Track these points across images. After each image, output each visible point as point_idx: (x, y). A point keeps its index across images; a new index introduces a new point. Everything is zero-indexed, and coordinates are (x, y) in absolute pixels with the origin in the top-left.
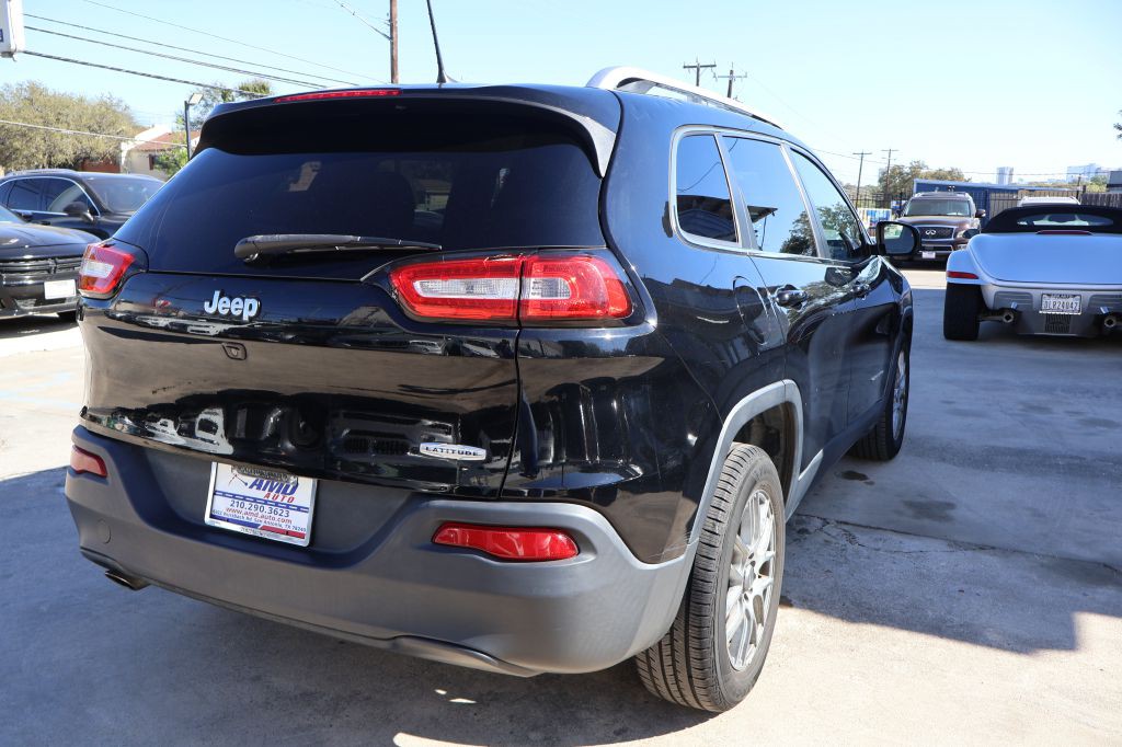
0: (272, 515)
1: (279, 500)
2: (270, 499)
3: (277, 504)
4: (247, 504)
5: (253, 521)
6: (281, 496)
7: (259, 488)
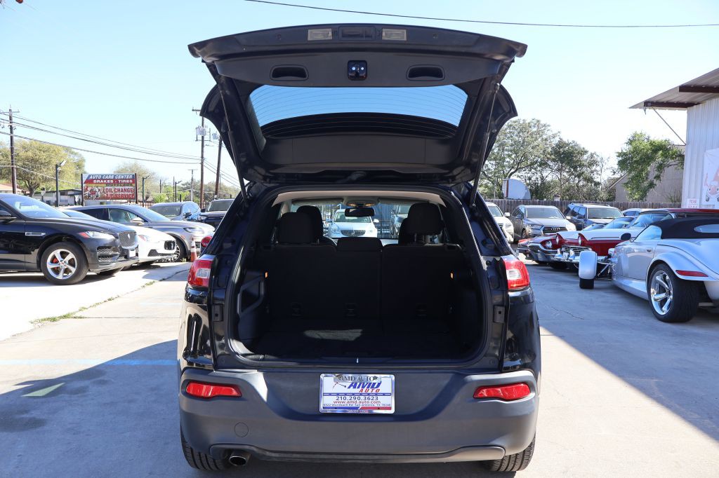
0: (367, 400)
1: (369, 392)
2: (364, 392)
3: (369, 394)
4: (348, 397)
5: (354, 406)
6: (370, 390)
7: (354, 387)
